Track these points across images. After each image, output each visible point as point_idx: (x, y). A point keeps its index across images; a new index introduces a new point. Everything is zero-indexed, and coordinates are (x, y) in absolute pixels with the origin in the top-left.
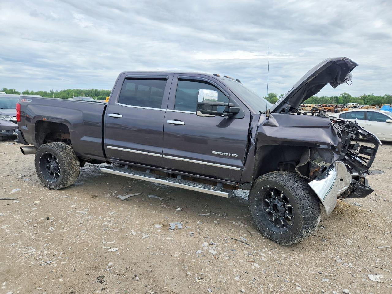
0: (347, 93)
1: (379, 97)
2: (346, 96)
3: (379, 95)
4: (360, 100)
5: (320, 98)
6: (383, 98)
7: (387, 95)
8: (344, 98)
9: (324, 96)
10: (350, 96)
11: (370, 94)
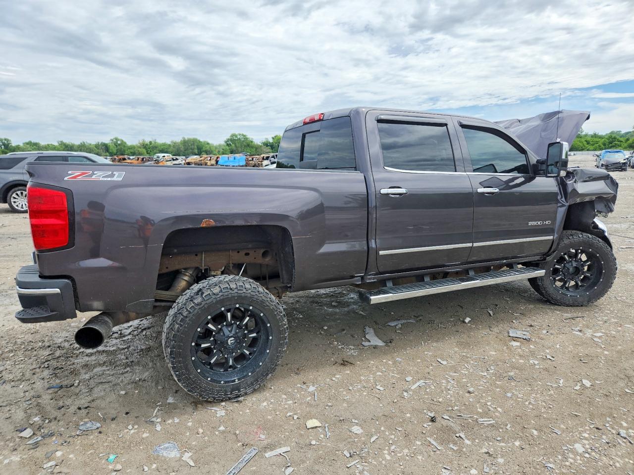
0: (120, 138)
1: (164, 144)
2: (119, 142)
3: (163, 142)
4: (140, 148)
5: (79, 145)
6: (170, 145)
7: (174, 141)
8: (117, 146)
9: (84, 142)
10: (125, 143)
11: (151, 140)
